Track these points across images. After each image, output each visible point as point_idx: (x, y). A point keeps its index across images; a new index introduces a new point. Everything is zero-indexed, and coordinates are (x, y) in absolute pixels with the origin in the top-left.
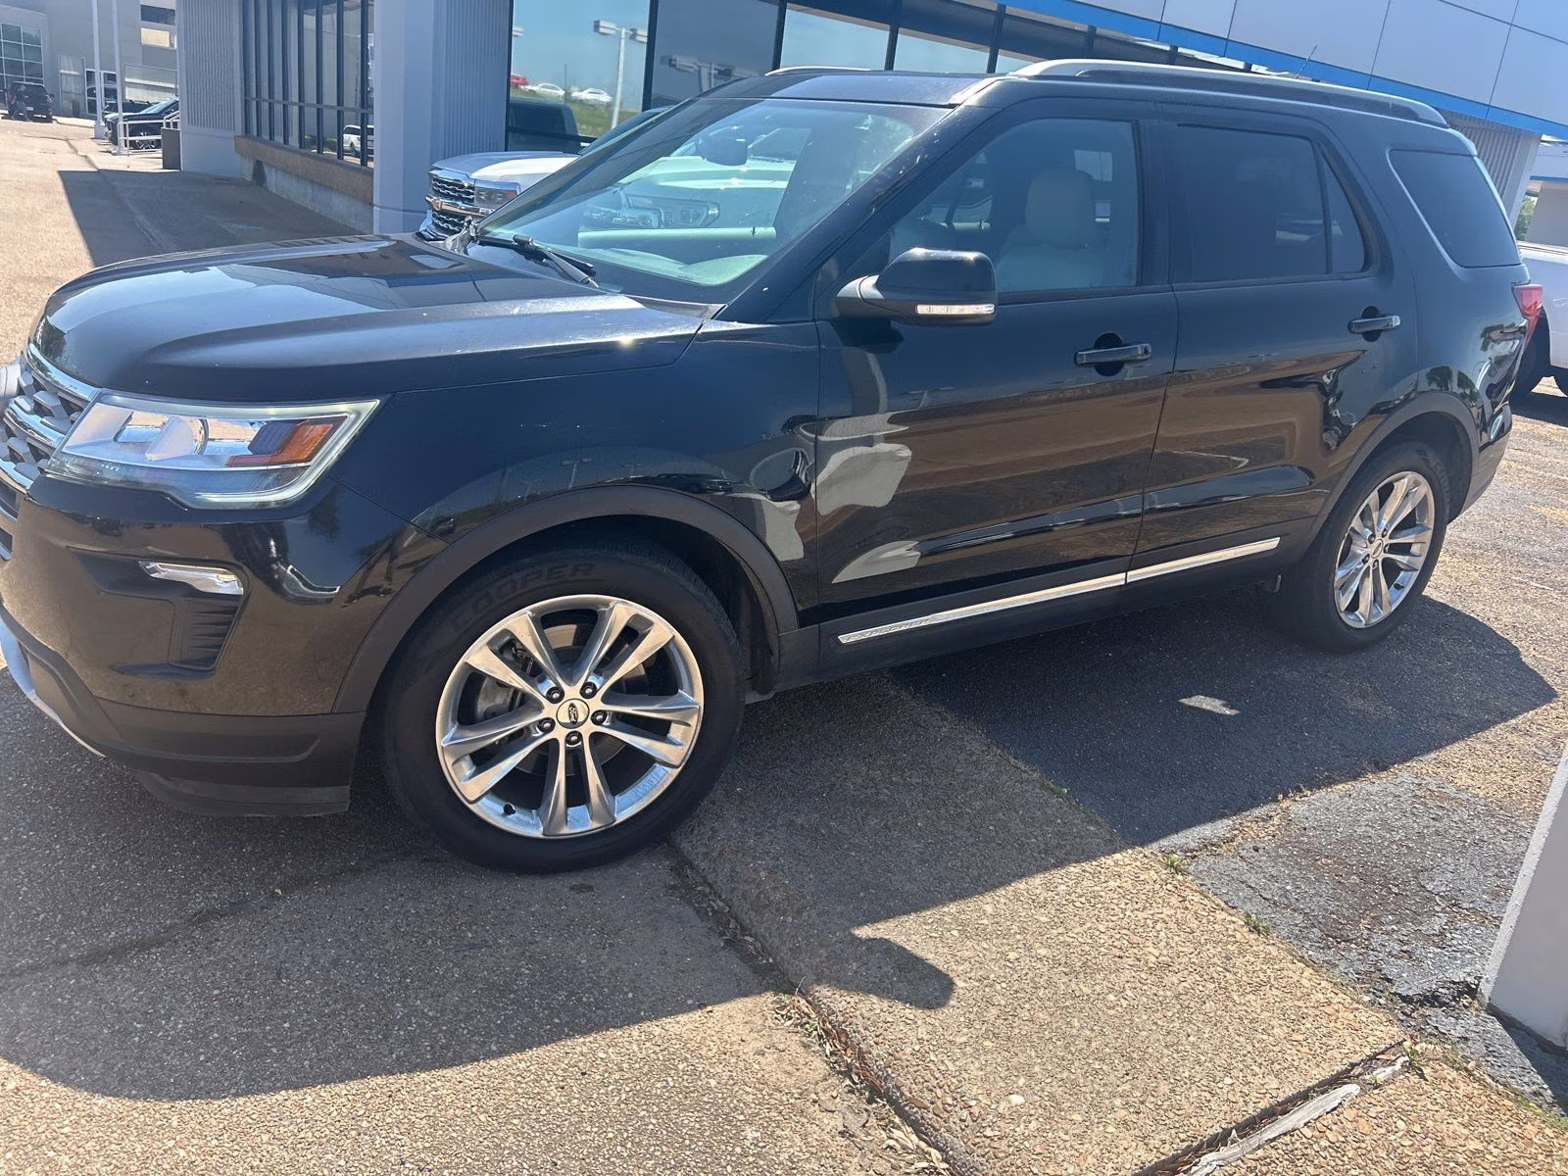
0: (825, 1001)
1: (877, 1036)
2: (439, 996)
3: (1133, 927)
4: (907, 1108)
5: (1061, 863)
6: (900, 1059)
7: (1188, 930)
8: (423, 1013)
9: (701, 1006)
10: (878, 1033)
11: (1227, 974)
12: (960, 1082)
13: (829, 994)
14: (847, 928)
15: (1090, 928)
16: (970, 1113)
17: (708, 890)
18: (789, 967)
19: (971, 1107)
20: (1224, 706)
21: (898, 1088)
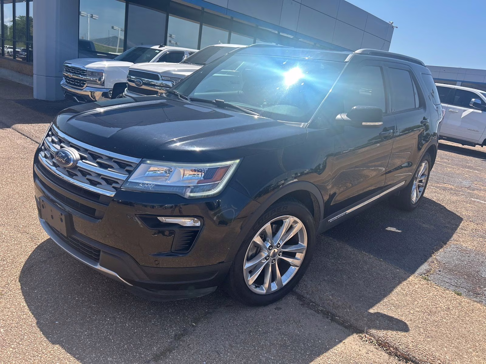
0: (375, 334)
1: (399, 343)
2: (270, 352)
3: (432, 298)
4: (420, 363)
5: (400, 282)
6: (410, 348)
7: (444, 297)
8: (269, 358)
9: (341, 341)
10: (399, 342)
11: (463, 309)
12: (432, 352)
13: (376, 332)
14: (367, 311)
15: (423, 301)
16: (441, 361)
17: (314, 304)
18: (357, 325)
19: (440, 359)
20: (397, 229)
21: (414, 357)
